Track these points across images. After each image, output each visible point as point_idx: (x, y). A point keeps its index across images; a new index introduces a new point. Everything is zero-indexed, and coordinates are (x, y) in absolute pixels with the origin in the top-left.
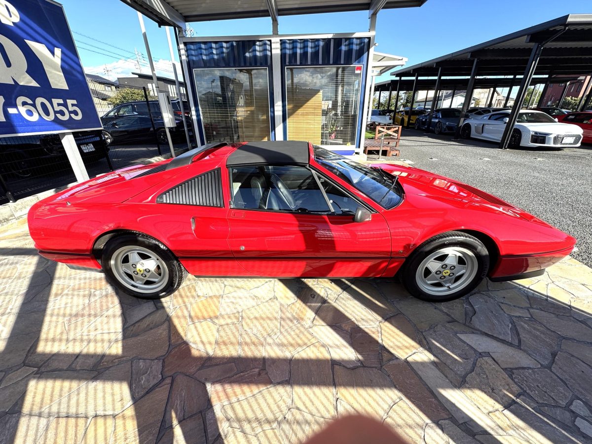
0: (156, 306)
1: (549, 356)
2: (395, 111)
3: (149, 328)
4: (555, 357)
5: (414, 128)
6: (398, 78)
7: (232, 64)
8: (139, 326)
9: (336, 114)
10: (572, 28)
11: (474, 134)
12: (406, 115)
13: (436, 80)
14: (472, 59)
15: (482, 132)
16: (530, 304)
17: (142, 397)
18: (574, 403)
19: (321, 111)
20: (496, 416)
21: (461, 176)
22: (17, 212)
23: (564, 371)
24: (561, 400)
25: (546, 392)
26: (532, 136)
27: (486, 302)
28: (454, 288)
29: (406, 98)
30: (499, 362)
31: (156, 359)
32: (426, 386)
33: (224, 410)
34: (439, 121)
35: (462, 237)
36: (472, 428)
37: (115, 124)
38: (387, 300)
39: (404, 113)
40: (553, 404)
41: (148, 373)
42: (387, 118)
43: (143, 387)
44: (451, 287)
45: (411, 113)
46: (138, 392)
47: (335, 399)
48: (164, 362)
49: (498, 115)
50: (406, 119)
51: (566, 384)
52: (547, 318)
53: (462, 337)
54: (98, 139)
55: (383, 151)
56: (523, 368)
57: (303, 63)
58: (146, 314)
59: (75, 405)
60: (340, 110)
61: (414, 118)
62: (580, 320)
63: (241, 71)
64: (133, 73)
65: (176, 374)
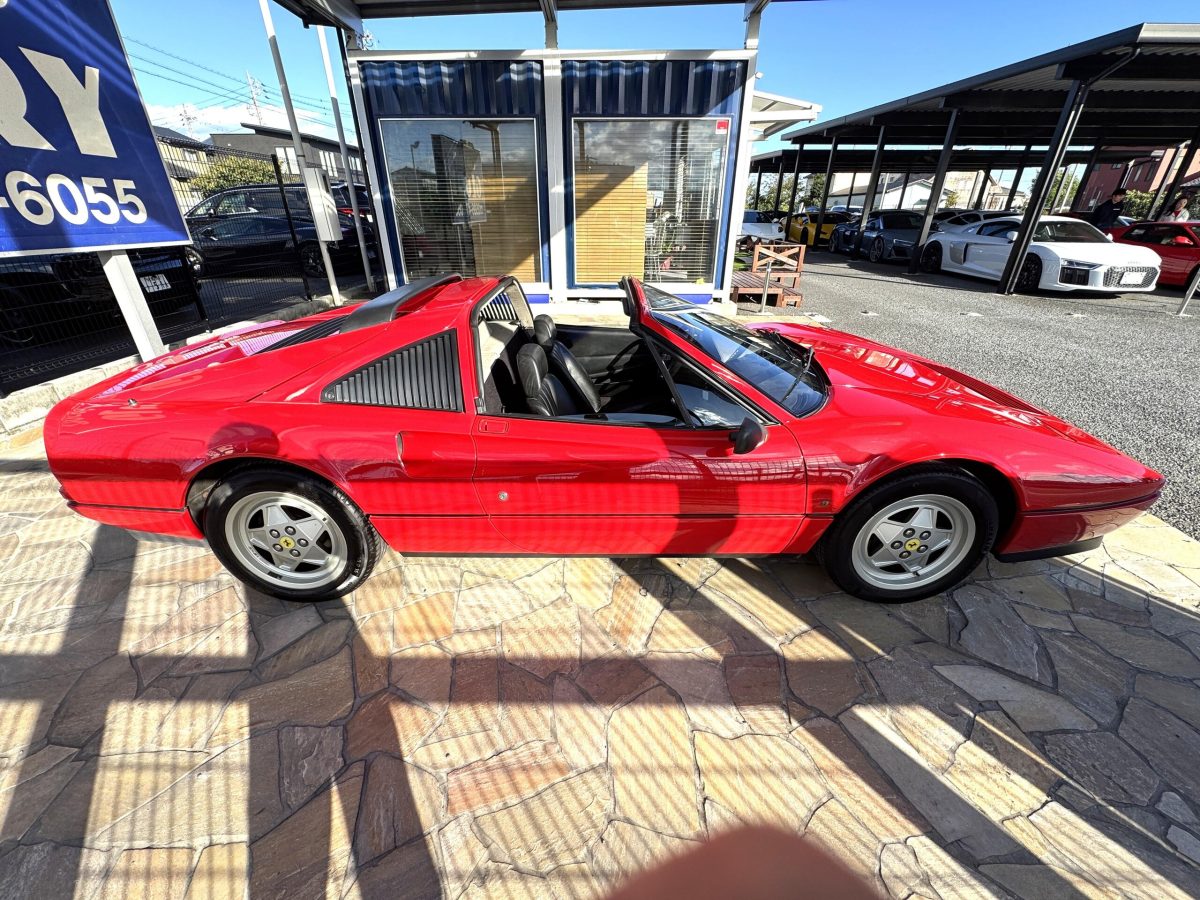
0: (321, 615)
1: (1112, 707)
2: (788, 215)
3: (312, 661)
4: (1123, 709)
5: (827, 249)
6: (797, 147)
7: (460, 110)
8: (288, 657)
9: (673, 219)
10: (1148, 51)
11: (947, 264)
12: (812, 222)
13: (873, 152)
14: (948, 109)
15: (965, 260)
16: (1072, 605)
17: (306, 804)
18: (1164, 798)
19: (645, 213)
20: (1017, 826)
21: (926, 349)
22: (10, 419)
23: (1143, 736)
24: (1138, 792)
25: (1110, 778)
26: (1063, 268)
27: (988, 601)
28: (927, 575)
29: (810, 187)
30: (1018, 720)
31: (330, 725)
32: (879, 771)
33: (478, 826)
34: (878, 237)
35: (947, 475)
36: (971, 851)
37: (211, 233)
38: (792, 598)
39: (808, 217)
40: (1124, 801)
41: (315, 754)
42: (775, 228)
43: (306, 783)
44: (920, 572)
45: (822, 218)
46: (296, 795)
47: (700, 799)
48: (347, 732)
49: (997, 225)
50: (812, 231)
51: (1148, 762)
52: (1107, 633)
53: (944, 671)
54: (178, 264)
55: (769, 295)
56: (1065, 732)
57: (610, 110)
58: (302, 633)
59: (166, 822)
60: (681, 211)
61: (828, 229)
62: (1168, 635)
63: (475, 124)
64: (244, 125)
65: (372, 757)
